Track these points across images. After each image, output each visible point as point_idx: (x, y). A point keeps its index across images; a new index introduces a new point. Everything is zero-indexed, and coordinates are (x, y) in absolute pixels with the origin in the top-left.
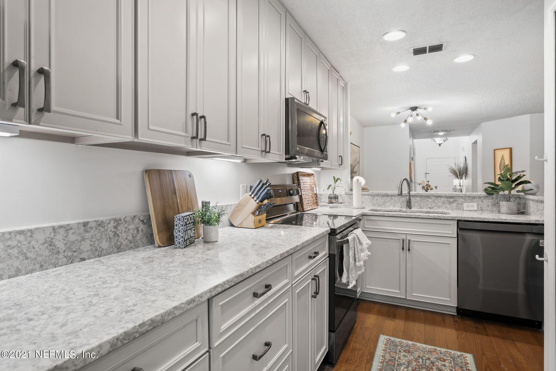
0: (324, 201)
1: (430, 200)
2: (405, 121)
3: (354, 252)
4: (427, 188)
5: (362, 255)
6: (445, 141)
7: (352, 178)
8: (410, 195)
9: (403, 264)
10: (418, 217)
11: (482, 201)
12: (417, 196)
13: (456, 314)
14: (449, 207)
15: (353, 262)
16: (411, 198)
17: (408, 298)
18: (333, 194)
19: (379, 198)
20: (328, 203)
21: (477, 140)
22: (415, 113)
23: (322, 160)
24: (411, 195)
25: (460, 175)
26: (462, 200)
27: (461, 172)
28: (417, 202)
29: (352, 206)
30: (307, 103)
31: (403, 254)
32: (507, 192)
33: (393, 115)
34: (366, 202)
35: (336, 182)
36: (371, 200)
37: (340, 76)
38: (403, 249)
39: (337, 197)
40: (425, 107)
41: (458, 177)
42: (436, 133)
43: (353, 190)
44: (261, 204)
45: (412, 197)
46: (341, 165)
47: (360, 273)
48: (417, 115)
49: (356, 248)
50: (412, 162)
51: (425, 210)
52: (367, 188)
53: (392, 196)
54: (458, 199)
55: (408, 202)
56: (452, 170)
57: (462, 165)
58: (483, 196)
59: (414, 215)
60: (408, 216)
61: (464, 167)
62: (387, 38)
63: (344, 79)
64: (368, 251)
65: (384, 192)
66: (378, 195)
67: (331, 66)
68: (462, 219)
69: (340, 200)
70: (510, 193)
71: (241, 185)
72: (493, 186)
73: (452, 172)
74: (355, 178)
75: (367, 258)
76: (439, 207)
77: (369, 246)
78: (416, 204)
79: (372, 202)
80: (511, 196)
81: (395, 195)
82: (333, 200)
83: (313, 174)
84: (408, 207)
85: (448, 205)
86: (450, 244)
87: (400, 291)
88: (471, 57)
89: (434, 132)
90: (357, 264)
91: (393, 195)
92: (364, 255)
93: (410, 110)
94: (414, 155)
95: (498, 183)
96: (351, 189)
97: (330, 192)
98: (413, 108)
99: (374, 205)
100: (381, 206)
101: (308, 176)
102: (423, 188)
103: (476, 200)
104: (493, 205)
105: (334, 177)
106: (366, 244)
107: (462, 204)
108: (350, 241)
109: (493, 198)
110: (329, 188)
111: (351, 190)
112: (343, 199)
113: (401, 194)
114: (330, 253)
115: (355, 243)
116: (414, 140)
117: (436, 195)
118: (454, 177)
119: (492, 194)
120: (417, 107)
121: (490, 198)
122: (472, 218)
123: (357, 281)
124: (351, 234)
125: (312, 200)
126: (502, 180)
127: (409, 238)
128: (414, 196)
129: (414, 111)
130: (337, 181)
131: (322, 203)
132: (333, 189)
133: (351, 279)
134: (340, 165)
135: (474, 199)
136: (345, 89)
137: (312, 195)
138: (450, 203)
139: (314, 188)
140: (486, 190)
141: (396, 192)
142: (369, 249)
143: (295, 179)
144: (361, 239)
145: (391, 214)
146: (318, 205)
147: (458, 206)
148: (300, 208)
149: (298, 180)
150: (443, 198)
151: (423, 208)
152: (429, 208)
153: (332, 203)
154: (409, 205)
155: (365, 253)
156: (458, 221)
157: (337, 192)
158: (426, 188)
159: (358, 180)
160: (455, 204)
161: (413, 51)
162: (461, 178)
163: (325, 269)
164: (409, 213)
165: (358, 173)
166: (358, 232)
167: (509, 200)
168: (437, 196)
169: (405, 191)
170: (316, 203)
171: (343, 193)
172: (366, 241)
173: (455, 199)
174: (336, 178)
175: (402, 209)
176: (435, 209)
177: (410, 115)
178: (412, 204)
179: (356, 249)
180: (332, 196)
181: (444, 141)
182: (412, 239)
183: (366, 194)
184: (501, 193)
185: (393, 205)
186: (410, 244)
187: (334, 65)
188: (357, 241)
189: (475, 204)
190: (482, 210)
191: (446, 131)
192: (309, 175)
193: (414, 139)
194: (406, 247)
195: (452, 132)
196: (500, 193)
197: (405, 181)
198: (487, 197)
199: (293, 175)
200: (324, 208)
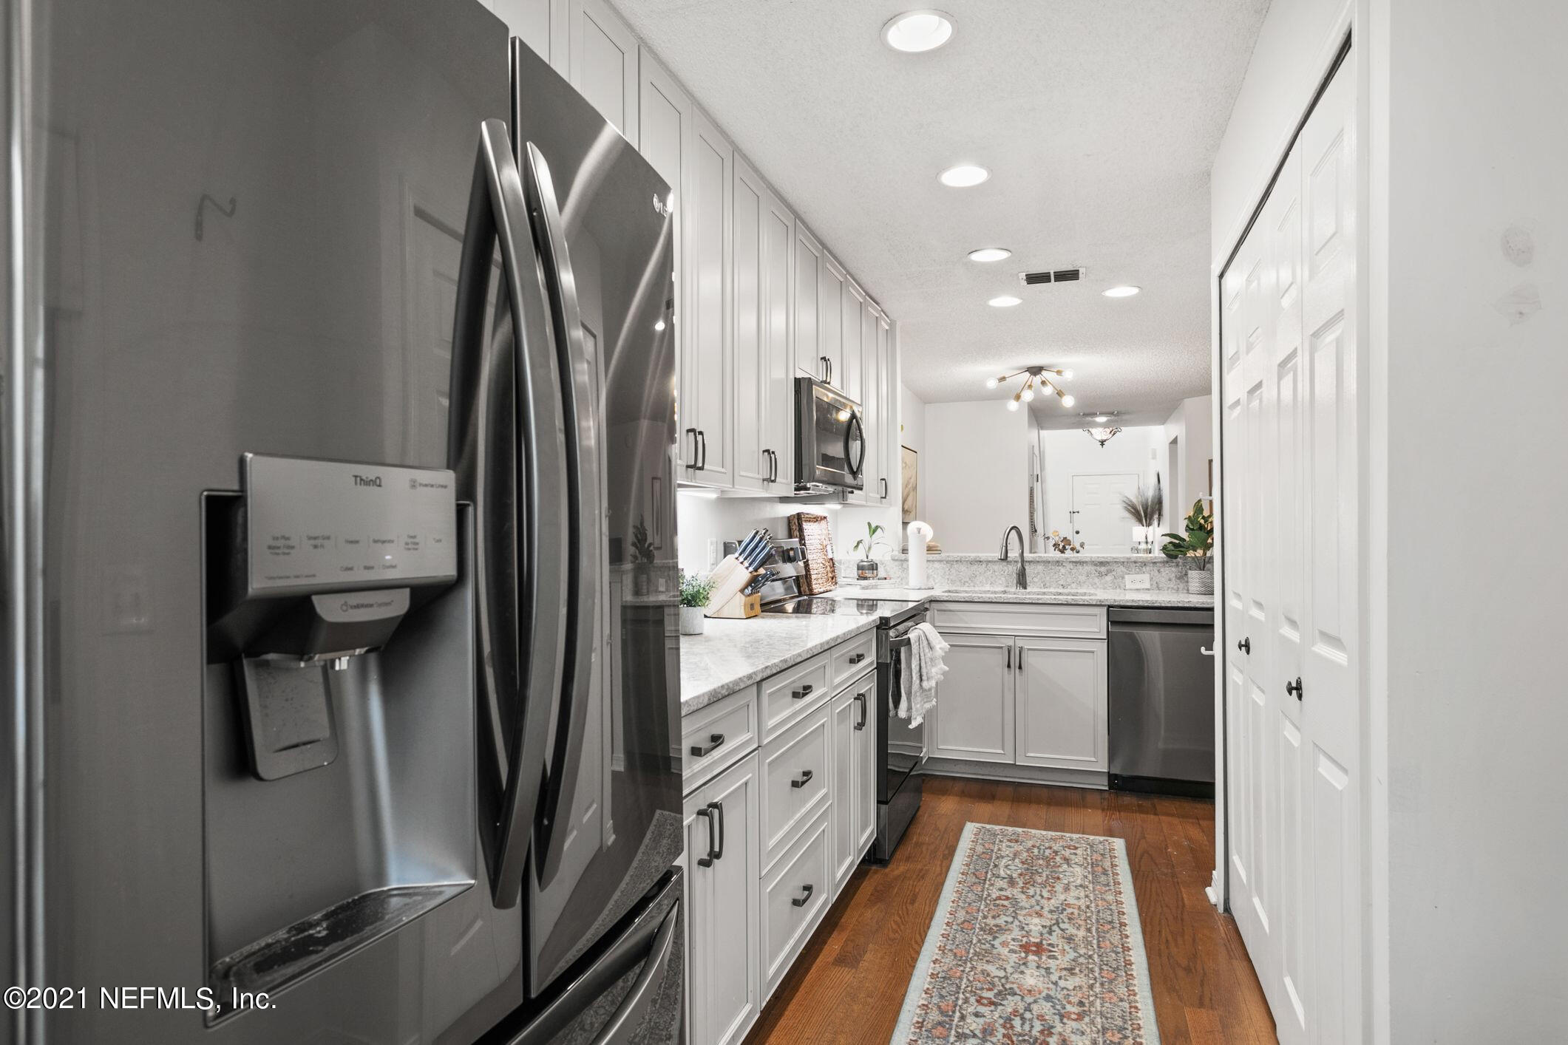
0: (847, 576)
1: (1063, 570)
2: (1018, 397)
3: (918, 662)
4: (1064, 547)
5: (934, 670)
6: (1114, 434)
7: (905, 524)
8: (1023, 561)
9: (1009, 697)
10: (1037, 602)
11: (1159, 571)
12: (1038, 562)
13: (1107, 788)
14: (1098, 584)
15: (918, 682)
16: (1026, 567)
17: (1017, 764)
18: (866, 560)
19: (963, 568)
20: (858, 579)
21: (1176, 437)
22: (1038, 379)
23: (850, 490)
24: (1025, 559)
25: (1146, 516)
26: (1124, 569)
27: (1149, 510)
28: (1038, 573)
29: (907, 584)
30: (828, 381)
31: (1008, 677)
32: (1199, 553)
33: (992, 384)
34: (935, 576)
35: (874, 533)
36: (945, 572)
37: (882, 311)
38: (1009, 666)
39: (875, 565)
40: (1060, 369)
41: (1140, 521)
42: (1089, 419)
43: (910, 551)
44: (755, 574)
45: (1027, 564)
46: (885, 498)
47: (929, 706)
48: (1043, 383)
49: (922, 655)
50: (1037, 487)
51: (1052, 590)
52: (937, 547)
53: (988, 562)
54: (1115, 567)
55: (1019, 576)
56: (1129, 505)
57: (1150, 494)
58: (1159, 560)
59: (1029, 599)
60: (1018, 601)
61: (1154, 497)
62: (976, 257)
63: (888, 314)
64: (944, 664)
65: (973, 555)
66: (959, 561)
67: (864, 294)
68: (1116, 604)
69: (881, 573)
70: (1206, 554)
71: (709, 540)
72: (1177, 542)
73: (1128, 510)
74: (913, 526)
75: (943, 678)
76: (1080, 584)
77: (946, 652)
78: (1036, 580)
79: (947, 577)
80: (1207, 560)
81: (995, 562)
82: (867, 571)
83: (825, 518)
84: (1020, 584)
85: (1096, 580)
86: (1095, 653)
87: (1003, 750)
88: (1134, 291)
89: (1086, 415)
90: (925, 684)
91: (990, 561)
92: (936, 672)
93: (1027, 372)
94: (1042, 469)
95: (1184, 535)
96: (903, 550)
97: (860, 555)
98: (1034, 370)
99: (953, 582)
100: (967, 584)
101: (815, 522)
102: (1056, 545)
103: (1148, 568)
104: (1179, 578)
105: (869, 524)
106: (940, 648)
107: (1123, 578)
108: (912, 641)
109: (1177, 565)
110: (857, 546)
111: (905, 551)
112: (886, 571)
113: (1005, 559)
114: (880, 661)
115: (921, 646)
116: (1043, 433)
117: (1074, 560)
118: (1132, 521)
119: (1176, 557)
120: (1042, 367)
121: (1174, 564)
122: (1133, 601)
123: (924, 718)
124: (912, 630)
125: (825, 572)
126: (1193, 530)
127: (1020, 643)
128: (1032, 561)
129: (1035, 376)
130: (874, 531)
131: (845, 579)
132: (867, 549)
133: (914, 713)
134: (882, 498)
135: (1144, 568)
136: (890, 333)
137: (823, 562)
138: (1101, 575)
139: (829, 548)
140: (1164, 549)
141: (997, 555)
142: (945, 659)
143: (794, 527)
144: (931, 639)
145: (986, 597)
146: (836, 583)
147: (1115, 581)
148: (804, 588)
149: (801, 530)
150: (1087, 565)
151: (1050, 587)
152: (1061, 587)
153: (865, 578)
154: (1022, 581)
155: (939, 667)
156: (1109, 607)
157: (875, 556)
158: (1061, 547)
159: (919, 530)
160: (1109, 578)
161: (1025, 278)
162: (1149, 525)
163: (870, 689)
164: (1021, 594)
165: (913, 513)
166: (925, 627)
167: (1204, 567)
168: (1076, 562)
169: (1014, 554)
170: (832, 578)
171: (888, 558)
172: (941, 645)
173: (1109, 567)
174: (873, 526)
175: (1007, 589)
176: (1072, 588)
177: (1026, 386)
178: (1028, 579)
179: (922, 658)
180: (865, 563)
181: (1111, 435)
182: (1027, 645)
183: (934, 559)
184: (1190, 554)
185: (989, 582)
186: (1023, 655)
187: (871, 292)
188: (925, 643)
189: (1146, 577)
190: (1159, 588)
191: (1112, 414)
192: (817, 519)
193: (1042, 429)
194: (1015, 662)
195: (1125, 417)
196: (1188, 555)
197: (1013, 531)
198: (1167, 562)
199: (789, 519)
200: (849, 588)
